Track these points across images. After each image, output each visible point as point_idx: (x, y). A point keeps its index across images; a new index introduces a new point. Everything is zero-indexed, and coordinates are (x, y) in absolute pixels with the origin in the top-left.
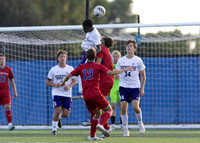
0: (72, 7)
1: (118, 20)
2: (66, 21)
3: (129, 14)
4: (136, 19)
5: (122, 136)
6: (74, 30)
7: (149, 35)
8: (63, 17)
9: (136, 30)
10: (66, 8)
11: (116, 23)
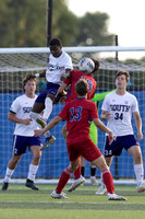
0: (29, 24)
1: (89, 41)
2: (22, 41)
3: (104, 34)
4: (113, 40)
5: (93, 193)
6: (32, 54)
7: (130, 62)
8: (18, 36)
9: (113, 55)
10: (22, 24)
11: (87, 45)
